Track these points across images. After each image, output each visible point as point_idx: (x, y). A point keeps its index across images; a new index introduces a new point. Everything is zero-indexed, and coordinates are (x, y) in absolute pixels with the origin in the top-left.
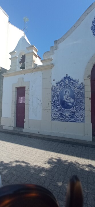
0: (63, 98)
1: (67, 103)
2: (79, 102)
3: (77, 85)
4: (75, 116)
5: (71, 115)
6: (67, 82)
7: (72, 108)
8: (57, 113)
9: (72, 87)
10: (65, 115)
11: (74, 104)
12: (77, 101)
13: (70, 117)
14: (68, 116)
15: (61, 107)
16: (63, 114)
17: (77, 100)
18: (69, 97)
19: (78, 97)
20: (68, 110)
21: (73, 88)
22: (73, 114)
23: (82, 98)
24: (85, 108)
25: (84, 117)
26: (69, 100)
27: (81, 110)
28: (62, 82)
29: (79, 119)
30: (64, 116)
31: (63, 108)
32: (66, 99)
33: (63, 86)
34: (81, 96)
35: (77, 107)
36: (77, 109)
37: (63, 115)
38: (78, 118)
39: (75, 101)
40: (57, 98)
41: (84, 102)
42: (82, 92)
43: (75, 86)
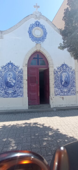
0: (7, 79)
1: (11, 83)
2: (19, 82)
4: (16, 93)
5: (13, 92)
6: (10, 67)
7: (14, 87)
8: (2, 91)
9: (14, 71)
10: (9, 93)
11: (16, 84)
13: (13, 93)
14: (11, 93)
15: (5, 86)
16: (7, 92)
17: (18, 81)
18: (12, 79)
19: (18, 79)
20: (11, 88)
21: (15, 72)
22: (15, 92)
23: (21, 79)
24: (23, 87)
25: (23, 93)
26: (12, 81)
27: (21, 88)
28: (6, 67)
29: (19, 95)
31: (7, 87)
32: (10, 80)
33: (7, 70)
34: (21, 78)
35: (18, 86)
36: (18, 88)
39: (17, 82)
40: (2, 79)
41: (22, 82)
42: (21, 76)
43: (17, 71)
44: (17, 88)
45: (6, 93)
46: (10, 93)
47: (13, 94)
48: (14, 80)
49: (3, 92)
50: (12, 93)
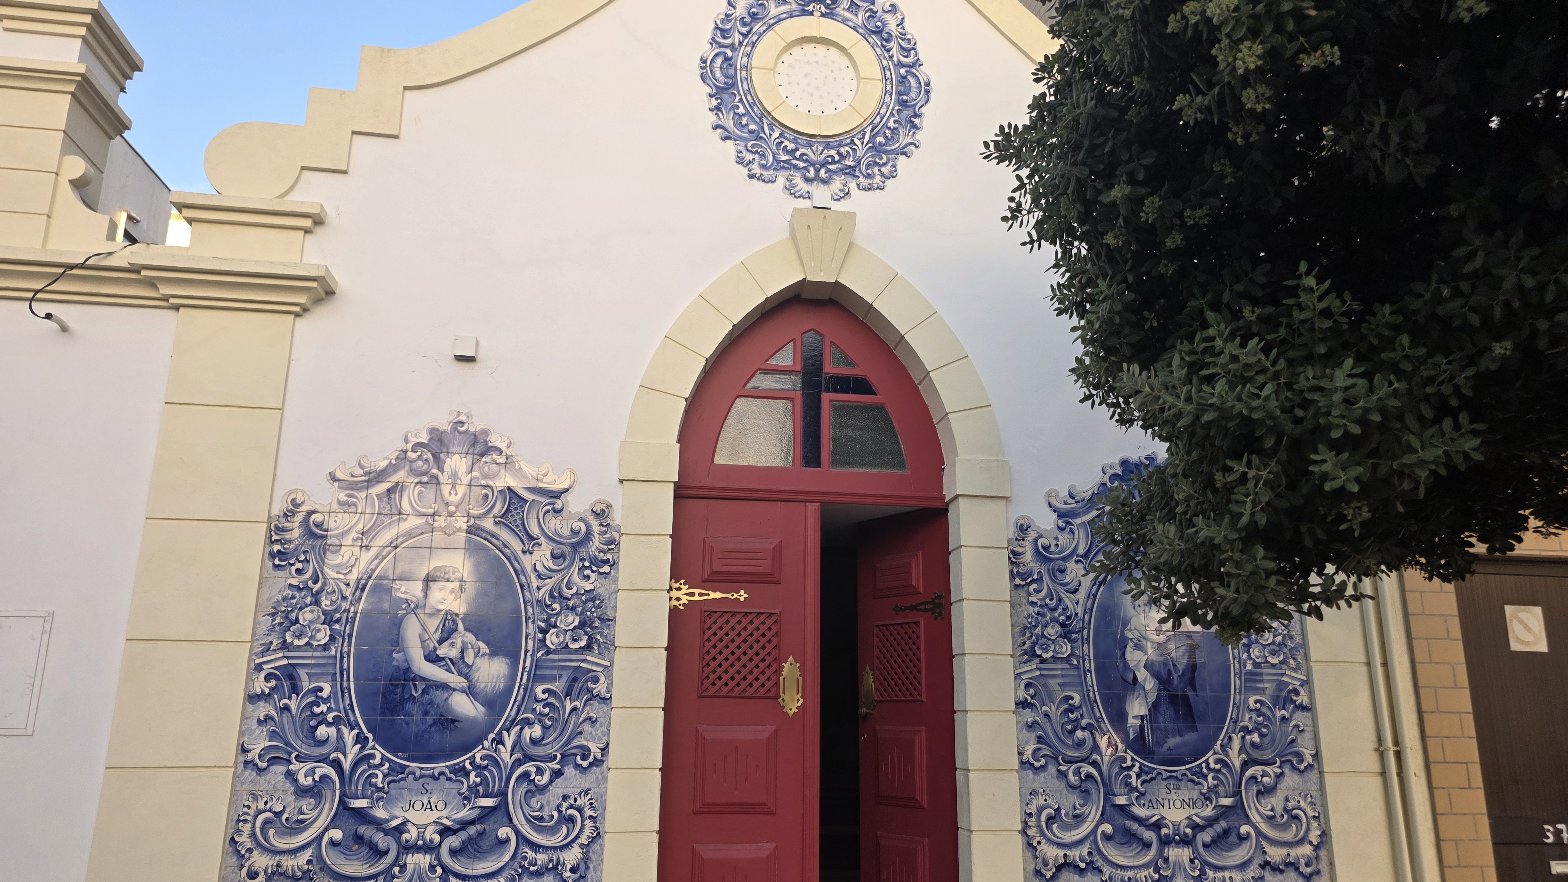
0: (397, 642)
1: (439, 696)
2: (558, 686)
3: (554, 524)
4: (504, 832)
5: (465, 824)
6: (455, 476)
7: (478, 753)
8: (307, 804)
9: (505, 535)
10: (400, 829)
11: (510, 711)
12: (536, 678)
13: (454, 841)
14: (432, 835)
15: (361, 740)
16: (380, 813)
17: (538, 665)
18: (463, 636)
19: (552, 639)
20: (440, 766)
21: (516, 545)
22: (486, 813)
23: (588, 647)
24: (605, 749)
25: (597, 836)
26: (460, 665)
27: (569, 770)
28: (400, 476)
29: (542, 858)
30: (381, 841)
31: (379, 753)
32: (433, 658)
33: (413, 522)
34: (582, 625)
35: (534, 742)
36: (529, 758)
37: (378, 824)
38: (536, 847)
39: (522, 678)
40: (323, 637)
41: (600, 688)
42: (591, 596)
43: (535, 530)
44: (519, 763)
45: (359, 839)
46: (411, 835)
47: (453, 853)
48: (493, 654)
49: (322, 822)
50: (446, 831)
